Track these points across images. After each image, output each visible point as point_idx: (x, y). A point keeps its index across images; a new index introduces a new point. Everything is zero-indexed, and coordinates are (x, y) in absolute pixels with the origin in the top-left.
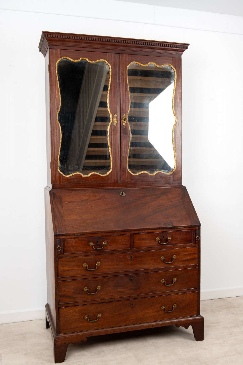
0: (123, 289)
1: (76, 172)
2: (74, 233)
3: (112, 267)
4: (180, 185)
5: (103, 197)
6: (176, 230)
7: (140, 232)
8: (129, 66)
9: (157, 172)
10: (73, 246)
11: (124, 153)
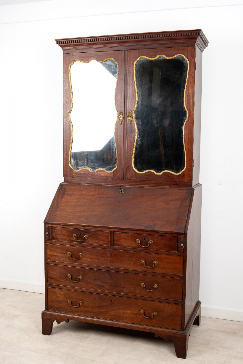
0: (102, 284)
1: (85, 167)
2: (60, 223)
4: (190, 187)
5: (102, 192)
6: (158, 234)
7: (120, 231)
8: (136, 61)
9: (164, 172)
10: (59, 235)
11: (129, 151)
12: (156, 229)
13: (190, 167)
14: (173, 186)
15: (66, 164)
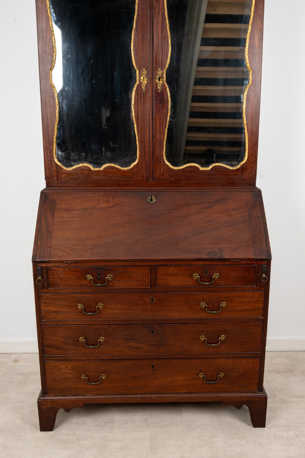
0: (138, 345)
1: (82, 163)
2: (62, 260)
3: (122, 312)
4: (253, 186)
5: (120, 203)
6: (228, 264)
7: (167, 263)
9: (213, 165)
10: (61, 278)
11: (158, 134)
12: (226, 256)
13: (253, 158)
14: (227, 186)
15: (49, 158)
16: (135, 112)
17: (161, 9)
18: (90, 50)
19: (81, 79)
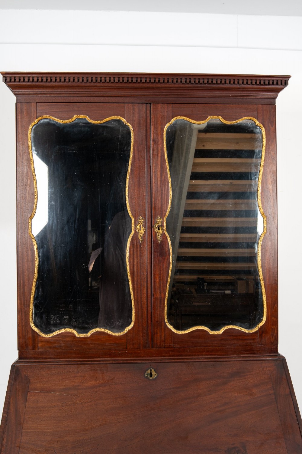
1: (65, 328)
4: (275, 353)
5: (111, 380)
8: (168, 125)
9: (226, 328)
11: (158, 292)
13: (273, 318)
14: (244, 354)
15: (24, 322)
16: (130, 266)
17: (160, 151)
18: (77, 195)
19: (66, 228)
